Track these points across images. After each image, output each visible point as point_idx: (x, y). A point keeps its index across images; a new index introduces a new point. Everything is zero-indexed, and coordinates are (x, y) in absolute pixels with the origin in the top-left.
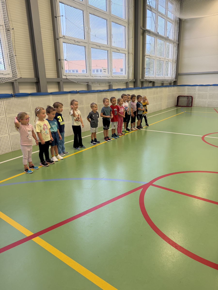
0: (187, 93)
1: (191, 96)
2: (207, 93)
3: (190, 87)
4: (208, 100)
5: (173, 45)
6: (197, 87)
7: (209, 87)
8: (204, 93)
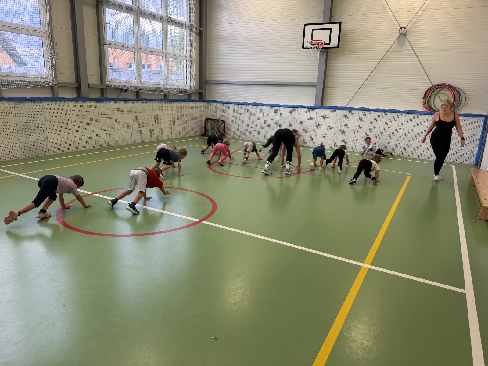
0: (218, 114)
1: (223, 121)
2: (245, 116)
3: (221, 105)
4: (247, 128)
5: (188, 31)
6: (231, 105)
7: (247, 107)
8: (241, 116)
